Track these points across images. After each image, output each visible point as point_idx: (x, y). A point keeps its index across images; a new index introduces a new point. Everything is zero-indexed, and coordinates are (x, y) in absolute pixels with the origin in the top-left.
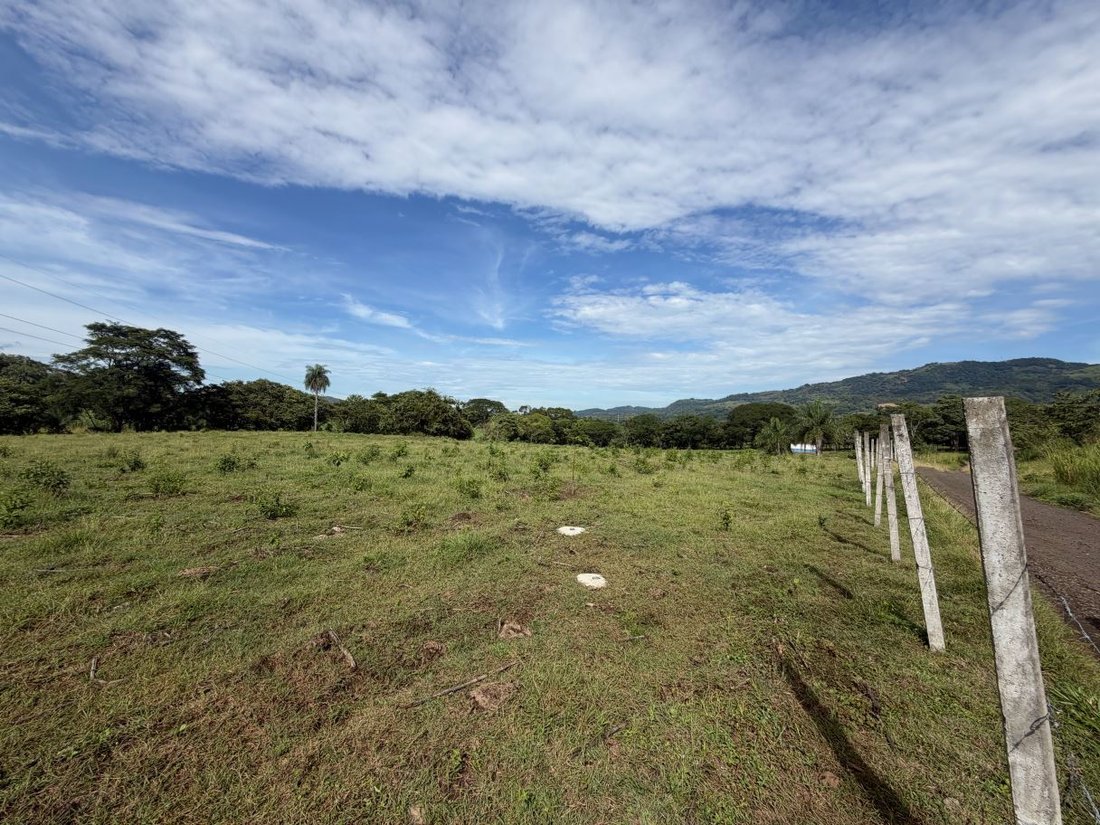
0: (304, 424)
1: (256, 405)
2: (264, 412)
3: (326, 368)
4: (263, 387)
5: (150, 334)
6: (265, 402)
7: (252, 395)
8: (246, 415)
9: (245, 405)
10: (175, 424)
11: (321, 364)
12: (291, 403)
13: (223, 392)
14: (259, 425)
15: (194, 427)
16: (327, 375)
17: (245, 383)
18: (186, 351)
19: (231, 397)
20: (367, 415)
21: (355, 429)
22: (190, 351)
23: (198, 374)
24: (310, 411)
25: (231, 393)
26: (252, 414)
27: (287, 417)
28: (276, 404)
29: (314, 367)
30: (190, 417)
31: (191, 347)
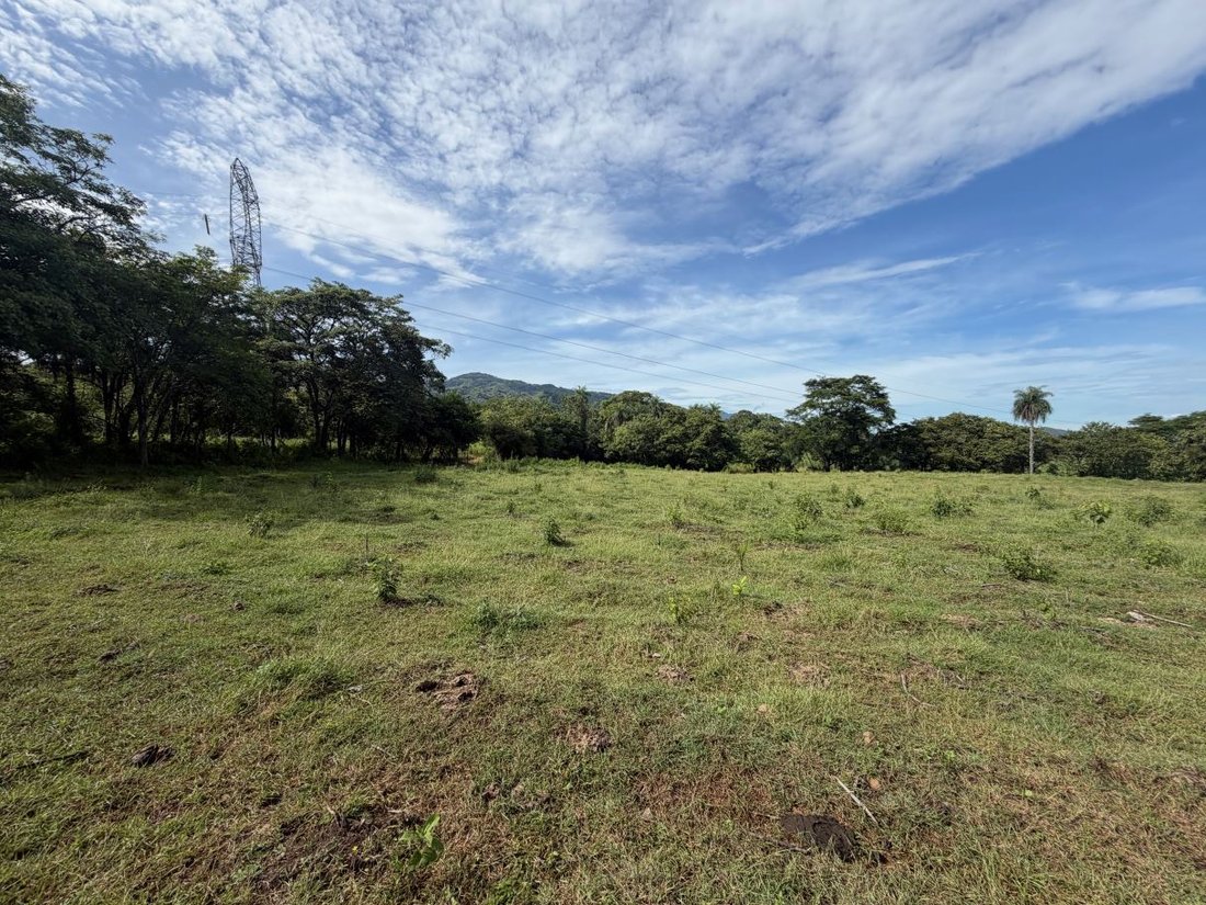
0: (1014, 464)
1: (949, 443)
2: (960, 450)
3: (1044, 390)
4: (957, 422)
5: (848, 382)
6: (961, 439)
7: (945, 432)
8: (939, 454)
9: (939, 442)
10: (871, 465)
11: (1036, 385)
12: (994, 439)
13: (913, 430)
14: (954, 466)
15: (888, 467)
16: (1047, 398)
17: (936, 419)
18: (877, 394)
19: (922, 435)
20: (1122, 450)
21: (1099, 471)
22: (881, 392)
23: (889, 414)
24: (1021, 447)
25: (921, 431)
26: (946, 453)
27: (989, 456)
28: (975, 441)
29: (1026, 391)
30: (884, 458)
31: (882, 388)
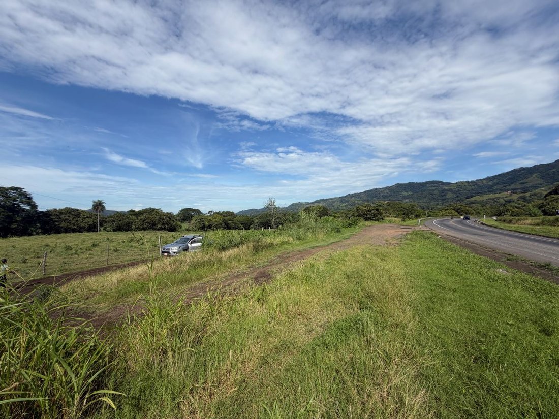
0: (92, 228)
1: (65, 220)
2: (70, 223)
3: (103, 201)
4: (68, 211)
5: (6, 189)
6: (70, 218)
7: (63, 216)
8: (61, 226)
9: (60, 220)
11: (100, 199)
12: (84, 218)
13: (47, 214)
14: (67, 230)
15: (34, 233)
16: (104, 204)
17: (58, 209)
18: (27, 197)
19: (51, 217)
20: (125, 221)
21: (119, 229)
23: (34, 207)
24: (95, 221)
25: (51, 215)
26: (64, 225)
27: (83, 225)
28: (76, 219)
29: (96, 200)
31: (29, 194)
